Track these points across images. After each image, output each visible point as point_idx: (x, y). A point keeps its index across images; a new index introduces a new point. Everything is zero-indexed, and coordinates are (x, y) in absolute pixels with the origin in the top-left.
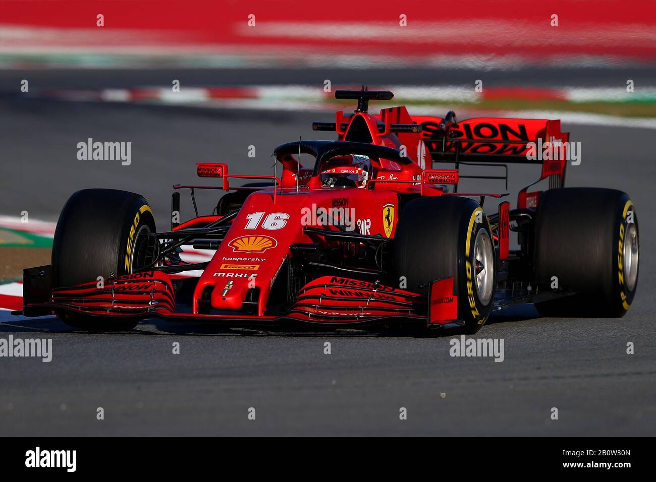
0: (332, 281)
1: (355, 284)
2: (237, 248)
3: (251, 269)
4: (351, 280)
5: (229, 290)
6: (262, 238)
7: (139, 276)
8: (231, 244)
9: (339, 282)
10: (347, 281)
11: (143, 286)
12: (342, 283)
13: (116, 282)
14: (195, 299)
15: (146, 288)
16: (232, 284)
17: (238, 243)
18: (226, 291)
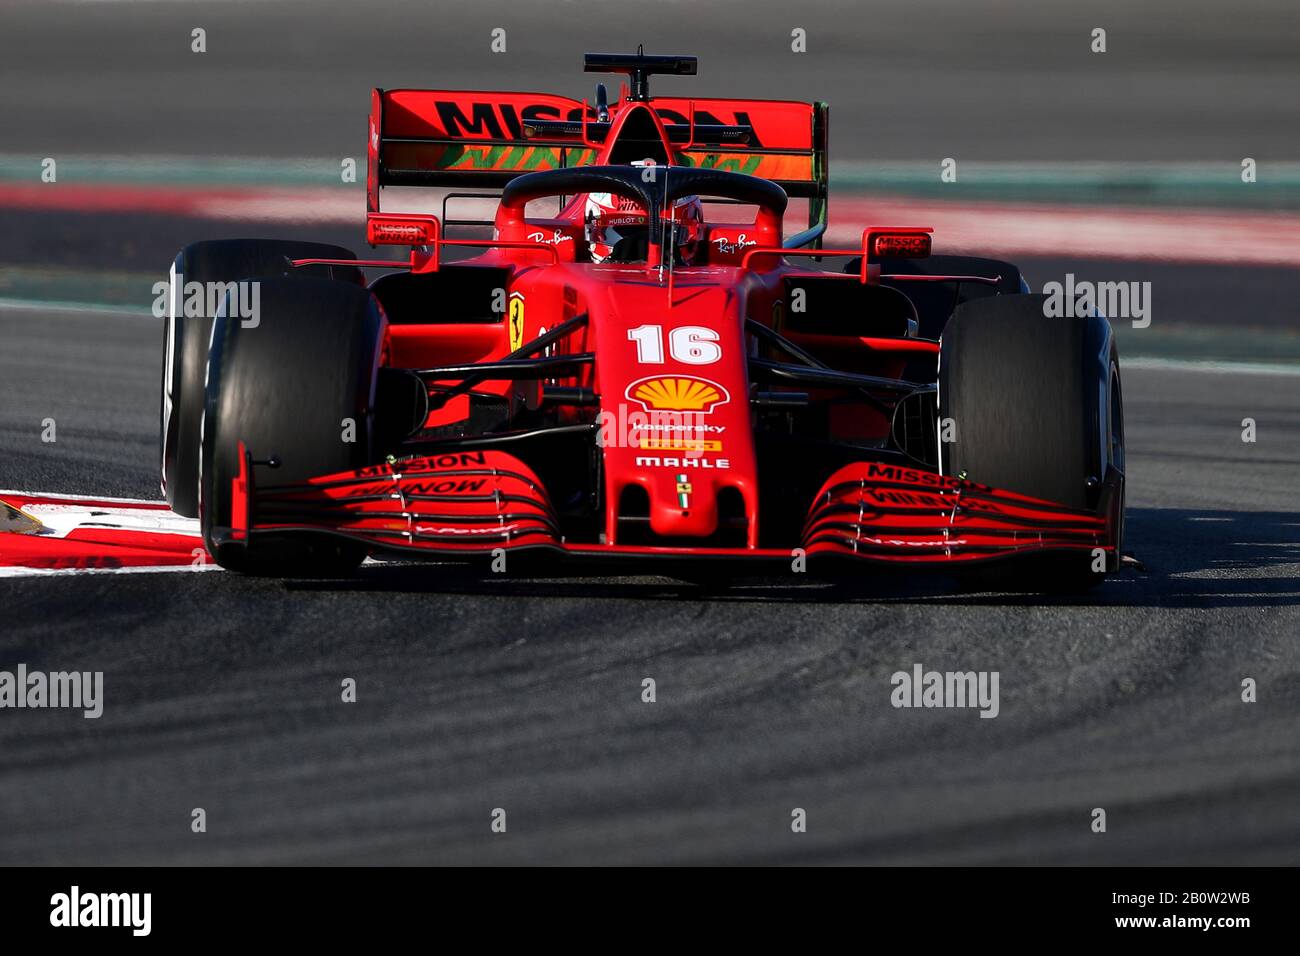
0: (871, 473)
1: (916, 479)
2: (649, 405)
4: (905, 470)
5: (690, 497)
6: (703, 385)
7: (449, 461)
8: (632, 393)
9: (886, 475)
10: (900, 472)
11: (464, 483)
12: (890, 476)
13: (399, 476)
14: (611, 513)
15: (475, 487)
16: (689, 481)
17: (644, 393)
18: (685, 498)
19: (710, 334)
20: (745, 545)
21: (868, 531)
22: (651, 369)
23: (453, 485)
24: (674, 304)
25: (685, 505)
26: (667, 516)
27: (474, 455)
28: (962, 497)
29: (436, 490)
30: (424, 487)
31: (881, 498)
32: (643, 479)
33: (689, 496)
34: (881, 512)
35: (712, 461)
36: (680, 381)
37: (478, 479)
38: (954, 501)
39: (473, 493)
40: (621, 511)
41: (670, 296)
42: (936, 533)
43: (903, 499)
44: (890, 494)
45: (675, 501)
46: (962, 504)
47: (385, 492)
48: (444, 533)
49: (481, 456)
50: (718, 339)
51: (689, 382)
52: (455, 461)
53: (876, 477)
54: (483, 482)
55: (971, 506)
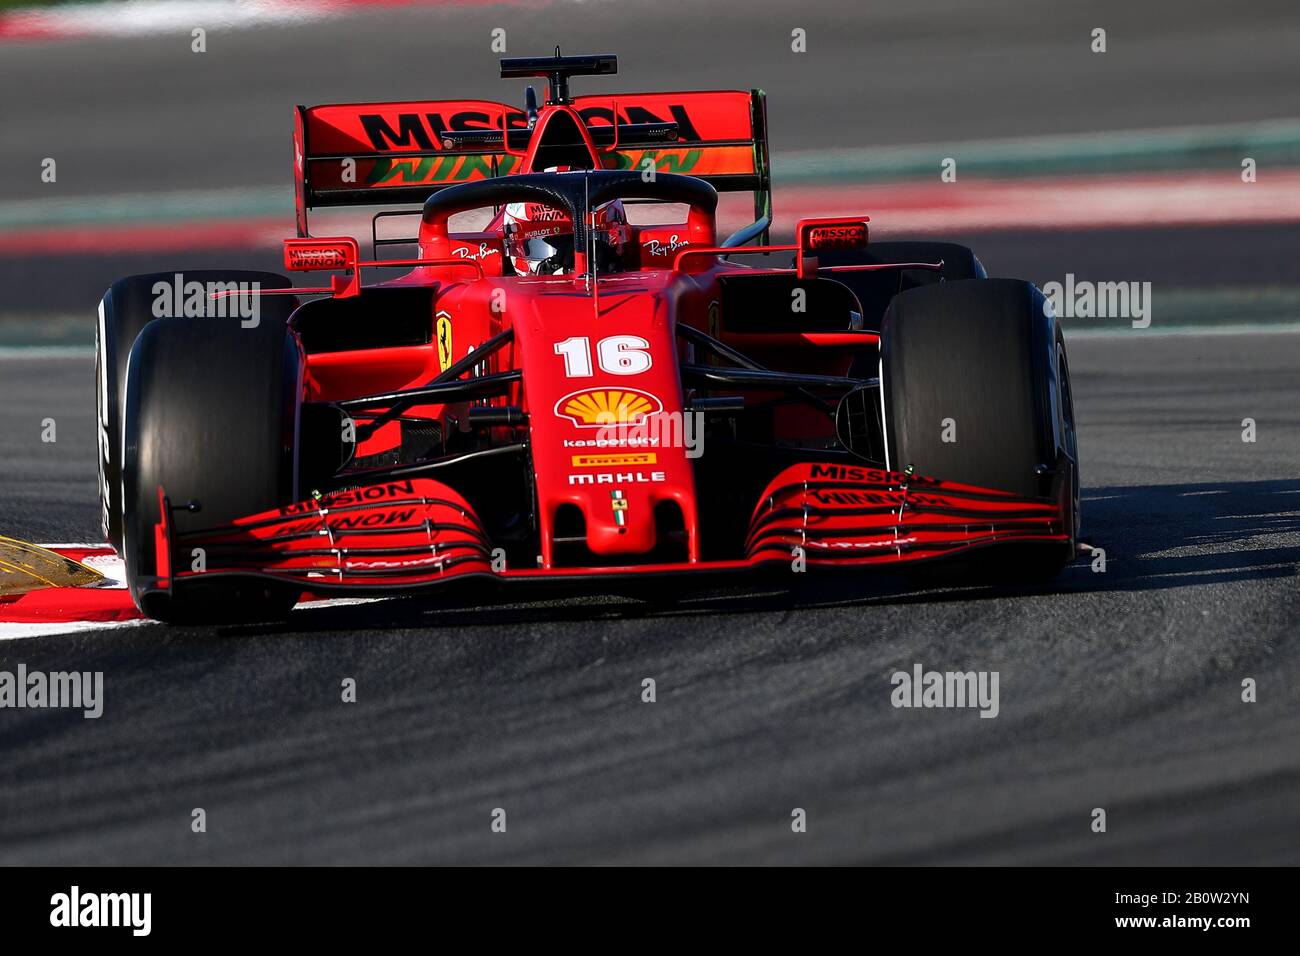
0: (814, 474)
1: (861, 477)
2: (580, 420)
3: (641, 462)
4: (848, 468)
6: (635, 396)
7: (376, 493)
8: (561, 410)
9: (829, 476)
10: (843, 471)
11: (394, 514)
12: (834, 476)
13: (326, 511)
14: (546, 536)
15: (404, 518)
16: (623, 497)
17: (573, 407)
18: (621, 514)
19: (638, 342)
20: (686, 559)
21: (813, 535)
22: (580, 383)
23: (382, 517)
24: (601, 314)
25: (622, 522)
26: (603, 534)
27: (401, 484)
28: (909, 494)
29: (365, 523)
30: (352, 521)
31: (825, 500)
32: (576, 498)
33: (625, 512)
34: (825, 514)
35: (647, 474)
36: (610, 393)
37: (407, 509)
38: (901, 497)
39: (401, 524)
40: (555, 533)
41: (596, 305)
42: (886, 532)
43: (849, 499)
44: (835, 494)
45: (612, 519)
46: (909, 499)
47: (312, 529)
48: (375, 568)
49: (409, 485)
50: (648, 347)
51: (620, 394)
52: (382, 492)
53: (820, 478)
54: (412, 512)
55: (919, 501)
